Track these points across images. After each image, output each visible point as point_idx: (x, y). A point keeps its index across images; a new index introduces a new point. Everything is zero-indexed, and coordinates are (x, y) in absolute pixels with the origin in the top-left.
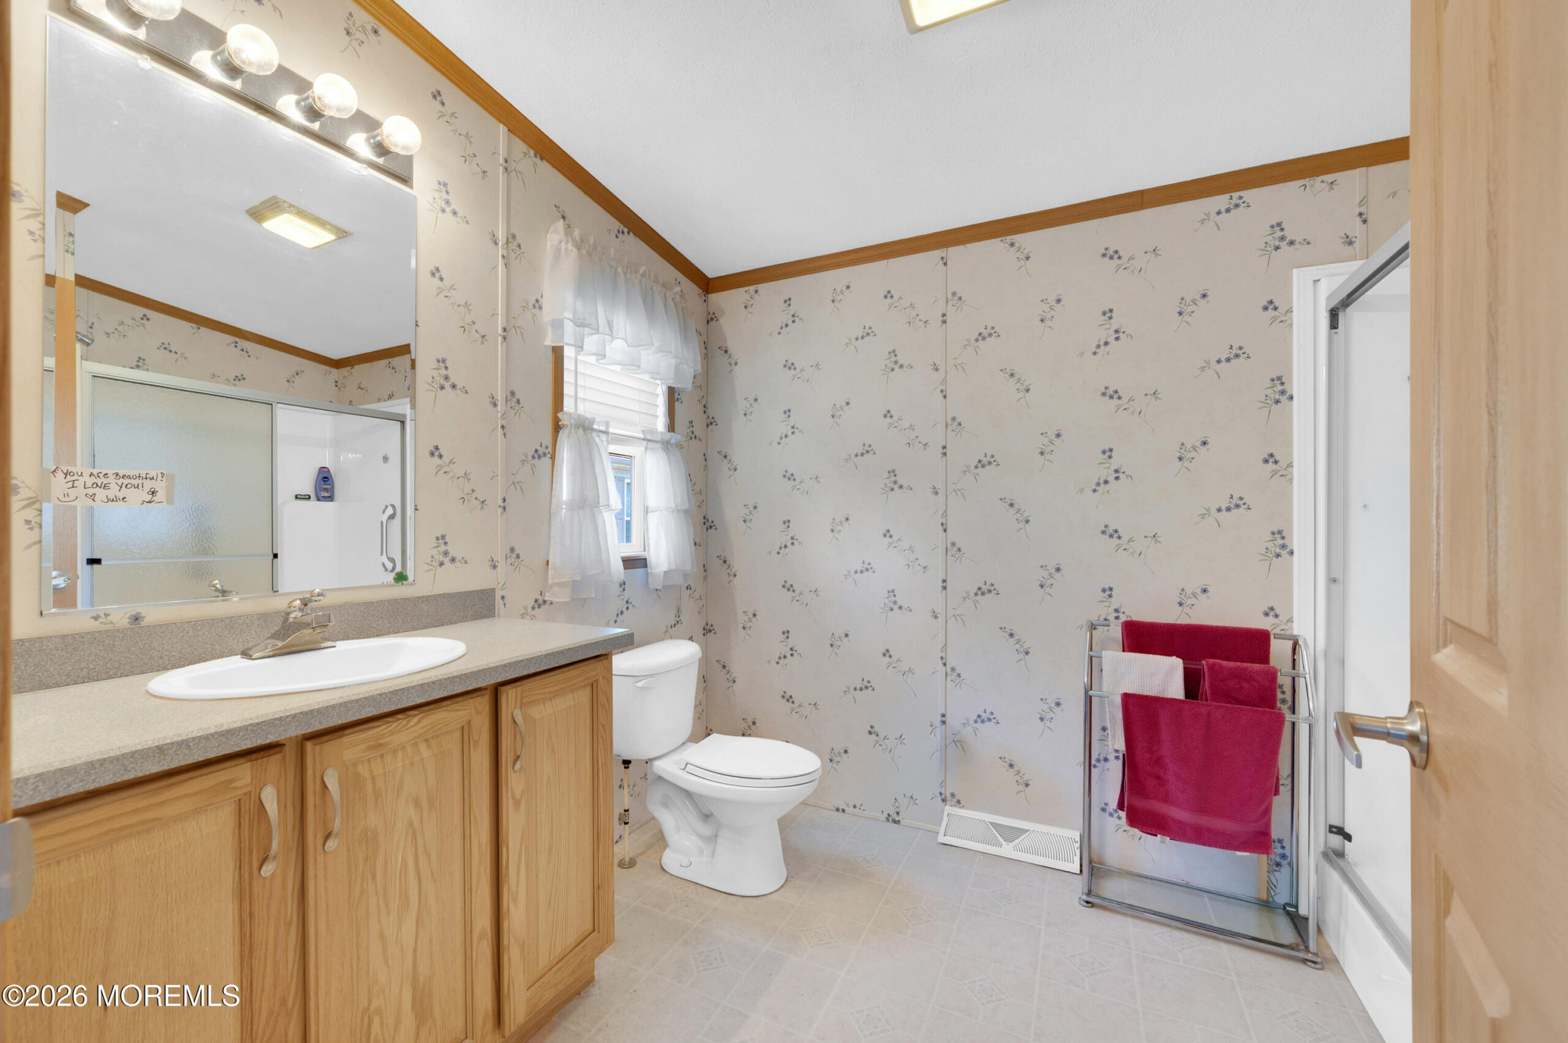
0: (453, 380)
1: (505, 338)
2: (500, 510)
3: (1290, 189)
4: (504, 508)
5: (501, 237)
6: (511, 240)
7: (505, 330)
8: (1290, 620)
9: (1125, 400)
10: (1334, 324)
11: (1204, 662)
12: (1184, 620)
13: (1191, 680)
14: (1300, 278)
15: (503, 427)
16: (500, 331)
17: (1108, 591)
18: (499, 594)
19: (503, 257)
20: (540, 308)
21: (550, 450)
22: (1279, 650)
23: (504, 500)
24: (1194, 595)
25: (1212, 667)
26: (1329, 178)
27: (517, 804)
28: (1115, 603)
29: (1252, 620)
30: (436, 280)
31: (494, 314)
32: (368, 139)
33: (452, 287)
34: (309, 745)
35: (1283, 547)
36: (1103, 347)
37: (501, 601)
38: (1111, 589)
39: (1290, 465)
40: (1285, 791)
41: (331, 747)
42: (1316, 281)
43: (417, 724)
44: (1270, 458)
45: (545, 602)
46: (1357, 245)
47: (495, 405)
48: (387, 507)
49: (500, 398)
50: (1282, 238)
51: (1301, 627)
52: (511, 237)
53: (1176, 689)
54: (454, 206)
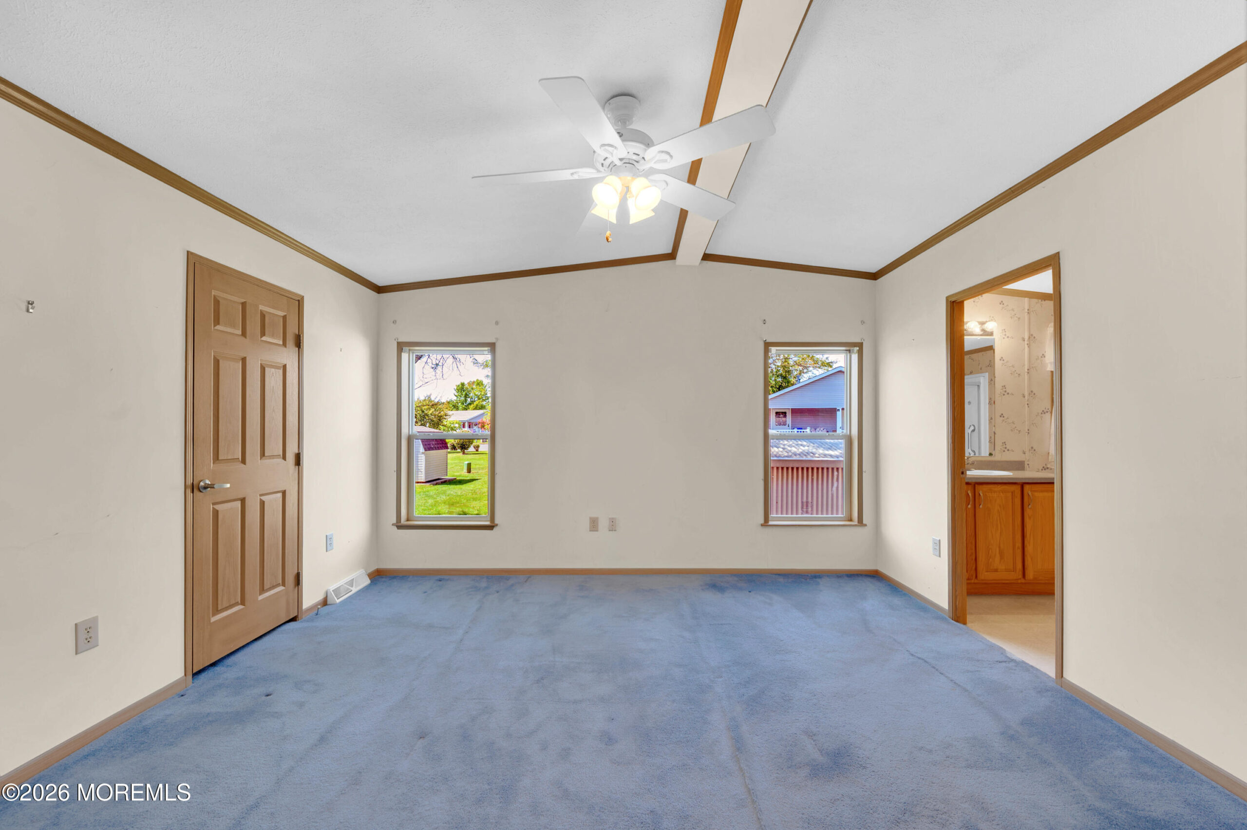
0: (1008, 392)
1: (1028, 373)
2: (1027, 434)
4: (1029, 433)
5: (1026, 337)
6: (1031, 337)
7: (1028, 370)
15: (1028, 404)
16: (1026, 371)
18: (1026, 463)
19: (1027, 344)
20: (1045, 357)
21: (1050, 410)
23: (1028, 430)
27: (1030, 518)
30: (1002, 361)
31: (1024, 365)
32: (981, 327)
33: (1007, 362)
34: (976, 485)
37: (1027, 466)
41: (981, 486)
43: (1000, 488)
45: (1048, 468)
47: (1024, 397)
48: (970, 426)
49: (1026, 394)
52: (1031, 336)
54: (1007, 335)
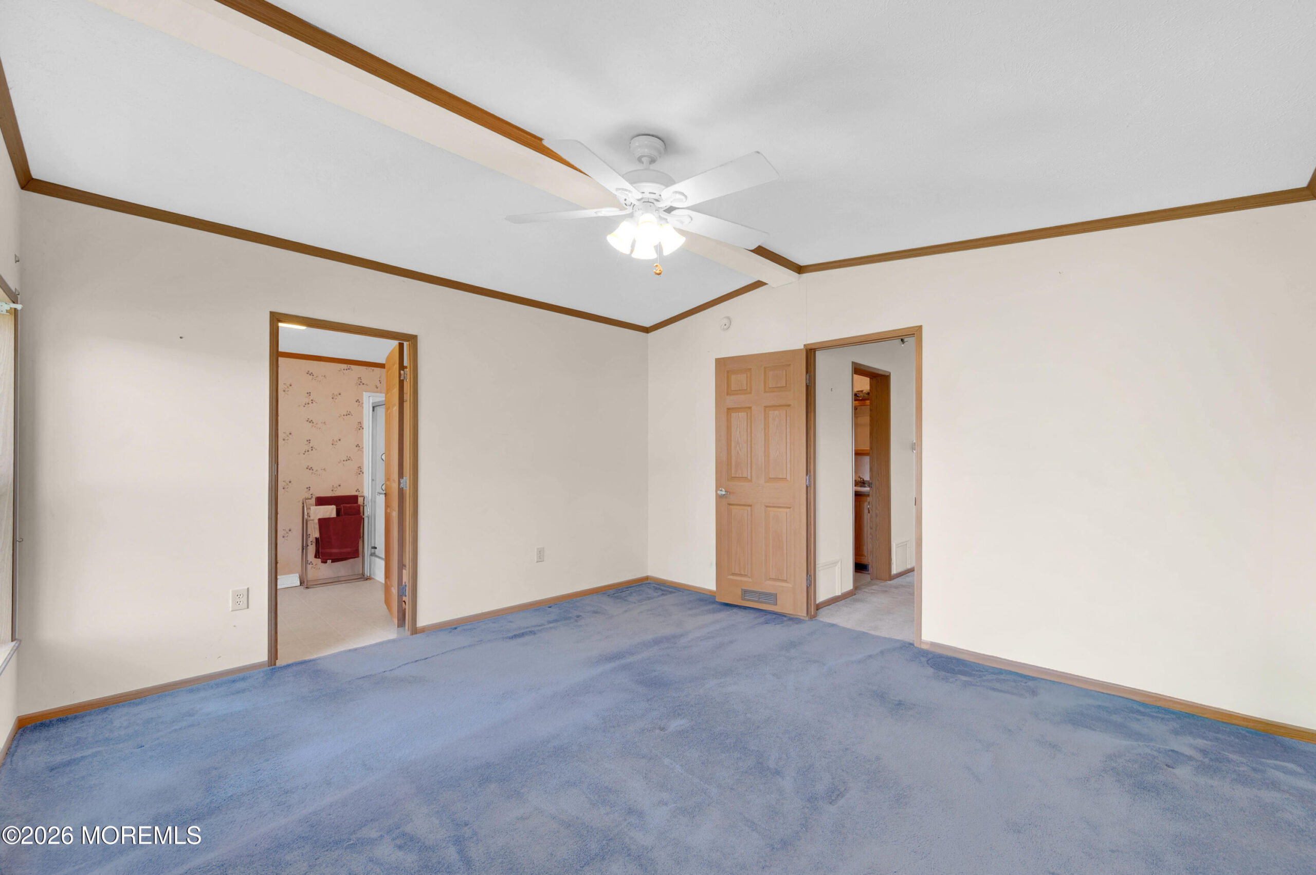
3: (363, 368)
8: (363, 492)
9: (315, 424)
10: (373, 410)
11: (342, 506)
12: (333, 495)
13: (338, 512)
14: (365, 395)
17: (309, 488)
22: (360, 500)
24: (336, 487)
25: (344, 507)
26: (373, 368)
28: (311, 492)
29: (353, 493)
35: (361, 471)
36: (307, 405)
38: (310, 487)
39: (363, 448)
40: (362, 539)
42: (369, 397)
44: (357, 446)
46: (379, 388)
50: (361, 382)
51: (366, 494)
53: (334, 515)
